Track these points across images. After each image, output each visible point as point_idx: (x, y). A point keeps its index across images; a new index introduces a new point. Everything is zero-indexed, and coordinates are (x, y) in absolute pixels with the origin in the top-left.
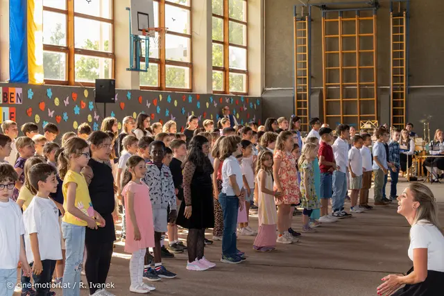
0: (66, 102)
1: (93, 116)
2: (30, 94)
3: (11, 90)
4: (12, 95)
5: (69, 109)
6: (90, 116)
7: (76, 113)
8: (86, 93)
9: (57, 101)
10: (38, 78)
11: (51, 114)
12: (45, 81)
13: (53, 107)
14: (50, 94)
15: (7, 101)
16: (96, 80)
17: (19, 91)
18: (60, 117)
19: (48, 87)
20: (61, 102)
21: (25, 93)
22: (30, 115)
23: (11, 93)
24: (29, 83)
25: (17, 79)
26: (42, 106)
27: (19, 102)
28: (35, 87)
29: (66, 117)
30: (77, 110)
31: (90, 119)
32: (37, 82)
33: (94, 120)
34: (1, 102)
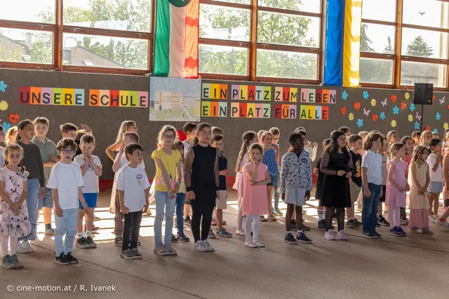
0: (384, 103)
1: (414, 116)
2: (345, 96)
3: (324, 91)
4: (325, 96)
5: (388, 110)
6: (410, 116)
7: (394, 113)
8: (407, 96)
9: (373, 102)
10: (354, 82)
11: (367, 113)
12: (360, 84)
13: (369, 106)
14: (366, 95)
15: (320, 100)
16: (415, 84)
17: (333, 92)
18: (376, 116)
19: (365, 90)
20: (378, 103)
21: (339, 95)
22: (344, 113)
23: (324, 94)
24: (344, 85)
25: (332, 82)
26: (357, 106)
27: (332, 102)
28: (349, 90)
29: (383, 116)
30: (396, 110)
31: (410, 118)
32: (351, 85)
33: (415, 120)
34: (314, 102)
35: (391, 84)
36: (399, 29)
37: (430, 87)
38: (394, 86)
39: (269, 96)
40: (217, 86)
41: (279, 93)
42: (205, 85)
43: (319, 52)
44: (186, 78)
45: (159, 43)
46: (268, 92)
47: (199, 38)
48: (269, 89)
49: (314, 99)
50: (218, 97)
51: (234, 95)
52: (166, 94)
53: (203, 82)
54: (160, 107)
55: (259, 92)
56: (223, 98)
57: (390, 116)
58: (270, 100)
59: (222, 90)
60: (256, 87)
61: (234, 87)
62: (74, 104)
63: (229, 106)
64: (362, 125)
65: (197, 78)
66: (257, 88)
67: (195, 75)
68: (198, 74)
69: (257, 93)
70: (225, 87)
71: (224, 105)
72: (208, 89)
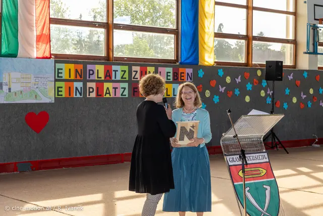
0: (238, 80)
1: (266, 92)
2: (201, 74)
3: (181, 70)
4: (182, 75)
5: (242, 87)
6: (263, 92)
7: (248, 89)
8: (259, 73)
9: (228, 79)
10: (209, 58)
11: (222, 89)
12: (215, 62)
13: (224, 83)
14: (221, 73)
15: (177, 79)
16: (267, 62)
17: (190, 71)
18: (231, 93)
19: (220, 68)
20: (233, 80)
21: (195, 73)
22: (201, 90)
23: (181, 73)
24: (200, 64)
25: (188, 61)
26: (213, 83)
27: (189, 80)
28: (207, 69)
29: (237, 92)
30: (249, 87)
31: (263, 94)
32: (206, 64)
33: (267, 95)
34: (171, 80)
35: (244, 62)
36: (250, 11)
37: (280, 64)
38: (247, 64)
39: (126, 75)
40: (72, 66)
41: (137, 72)
42: (58, 66)
43: (175, 32)
44: (37, 58)
45: (7, 23)
46: (125, 71)
47: (50, 18)
48: (126, 68)
49: (171, 78)
50: (73, 77)
51: (90, 74)
52: (15, 75)
53: (56, 62)
54: (10, 89)
55: (116, 71)
56: (78, 78)
57: (244, 92)
58: (127, 79)
59: (76, 71)
60: (113, 66)
61: (89, 67)
63: (85, 85)
64: (218, 101)
65: (50, 58)
66: (114, 68)
67: (47, 54)
68: (51, 54)
69: (113, 73)
70: (80, 67)
71: (79, 85)
72: (62, 69)
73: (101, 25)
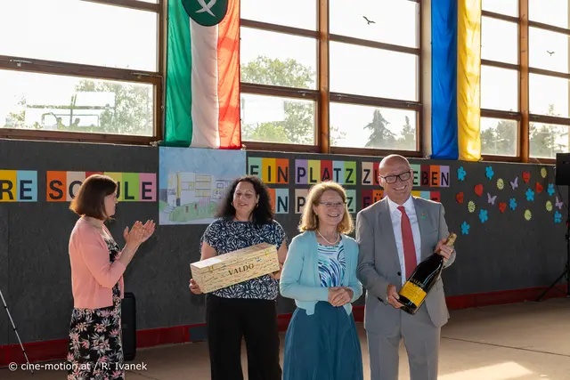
0: (515, 185)
1: (553, 203)
2: (462, 174)
3: (433, 168)
4: (435, 176)
5: (520, 195)
6: (549, 203)
7: (528, 199)
8: (544, 173)
9: (500, 184)
10: (472, 150)
11: (492, 200)
12: (482, 156)
13: (495, 191)
14: (490, 173)
15: (428, 182)
17: (445, 169)
18: (505, 205)
19: (487, 165)
20: (507, 184)
21: (454, 173)
22: (461, 201)
23: (433, 173)
24: (460, 158)
25: (442, 154)
26: (479, 190)
27: (445, 185)
29: (513, 204)
30: (530, 195)
31: (549, 206)
32: (469, 158)
33: (555, 208)
34: (419, 185)
35: (516, 156)
36: (524, 75)
38: (520, 159)
39: (353, 178)
40: (272, 162)
41: (368, 171)
42: (253, 161)
43: (418, 107)
44: (221, 148)
45: (175, 92)
46: (351, 170)
47: (240, 83)
48: (353, 165)
49: (418, 181)
50: (274, 181)
51: (299, 176)
52: (188, 176)
53: (249, 155)
54: (178, 201)
55: (338, 170)
56: (283, 181)
57: (523, 205)
58: (355, 183)
59: (279, 170)
60: (334, 162)
61: (298, 163)
62: (17, 198)
63: (292, 193)
64: (486, 218)
65: (241, 147)
66: (336, 164)
67: (235, 142)
68: (241, 143)
69: (334, 173)
70: (285, 163)
71: (283, 193)
72: (257, 167)
73: (308, 94)
